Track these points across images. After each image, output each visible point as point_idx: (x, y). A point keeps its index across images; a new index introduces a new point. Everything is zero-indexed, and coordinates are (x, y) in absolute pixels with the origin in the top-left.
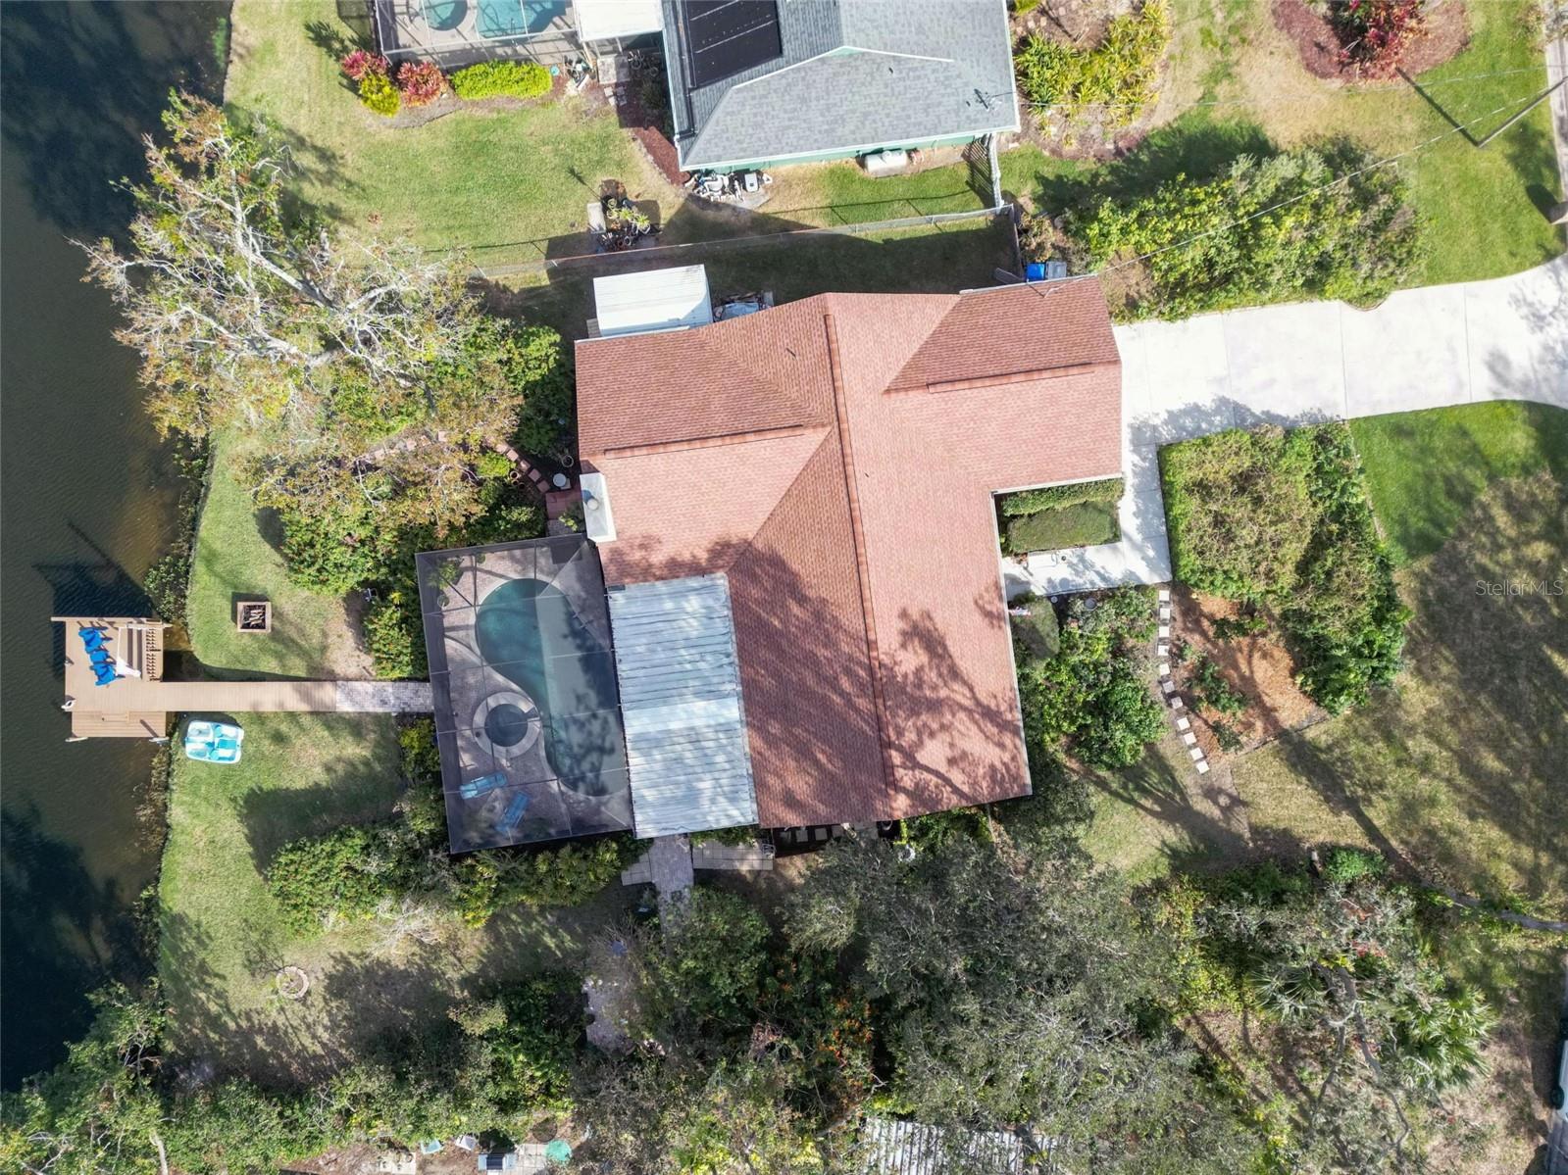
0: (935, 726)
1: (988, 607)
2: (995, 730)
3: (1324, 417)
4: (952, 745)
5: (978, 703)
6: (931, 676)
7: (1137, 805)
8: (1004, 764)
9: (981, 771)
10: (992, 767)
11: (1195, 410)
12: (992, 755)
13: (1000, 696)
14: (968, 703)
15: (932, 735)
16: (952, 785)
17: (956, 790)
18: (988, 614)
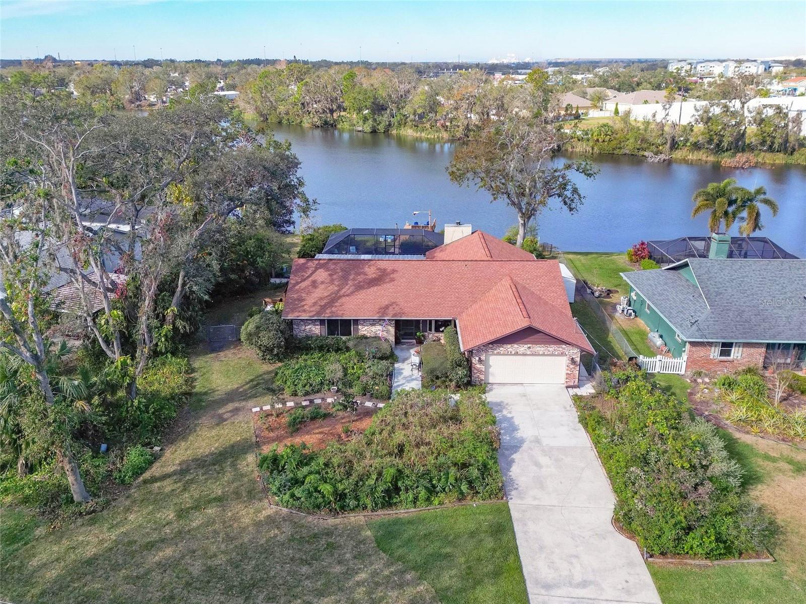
0: (335, 277)
1: (391, 308)
2: (323, 304)
3: (511, 490)
4: (322, 283)
5: (340, 297)
6: (360, 278)
7: (247, 383)
8: (303, 306)
9: (303, 295)
10: (303, 300)
11: (514, 428)
12: (310, 300)
13: (340, 308)
14: (342, 293)
15: (330, 275)
16: (301, 282)
17: (298, 283)
18: (387, 307)
